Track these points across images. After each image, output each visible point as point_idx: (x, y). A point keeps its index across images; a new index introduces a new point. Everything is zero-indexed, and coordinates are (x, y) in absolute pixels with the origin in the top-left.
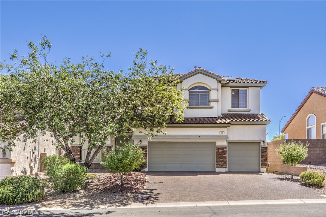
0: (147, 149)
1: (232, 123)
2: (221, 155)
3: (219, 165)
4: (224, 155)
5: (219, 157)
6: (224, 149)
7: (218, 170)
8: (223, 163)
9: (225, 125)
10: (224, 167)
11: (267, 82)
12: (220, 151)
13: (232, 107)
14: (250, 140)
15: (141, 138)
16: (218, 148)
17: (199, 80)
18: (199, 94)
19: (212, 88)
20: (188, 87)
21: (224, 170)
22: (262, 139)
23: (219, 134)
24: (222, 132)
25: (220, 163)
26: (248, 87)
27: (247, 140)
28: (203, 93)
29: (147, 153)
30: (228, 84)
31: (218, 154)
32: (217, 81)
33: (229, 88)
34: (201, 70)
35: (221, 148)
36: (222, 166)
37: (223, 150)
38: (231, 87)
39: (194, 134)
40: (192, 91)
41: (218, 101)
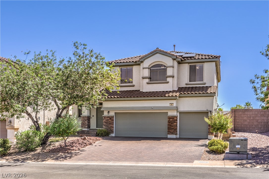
0: (113, 118)
1: (181, 95)
2: (172, 123)
3: (170, 132)
4: (174, 124)
5: (170, 125)
6: (174, 118)
7: (169, 136)
8: (173, 130)
9: (172, 98)
10: (174, 134)
11: (220, 57)
12: (171, 120)
13: (190, 81)
14: (198, 110)
15: (109, 110)
16: (170, 118)
17: (158, 59)
18: (158, 71)
19: (168, 65)
20: (149, 66)
21: (174, 136)
22: (209, 109)
23: (169, 106)
24: (172, 104)
25: (171, 131)
26: (204, 62)
27: (196, 110)
28: (161, 70)
29: (113, 122)
30: (184, 61)
31: (169, 123)
32: (172, 59)
33: (187, 64)
34: (159, 50)
35: (171, 117)
36: (172, 133)
37: (173, 120)
38: (189, 63)
39: (148, 106)
40: (153, 69)
41: (173, 77)
